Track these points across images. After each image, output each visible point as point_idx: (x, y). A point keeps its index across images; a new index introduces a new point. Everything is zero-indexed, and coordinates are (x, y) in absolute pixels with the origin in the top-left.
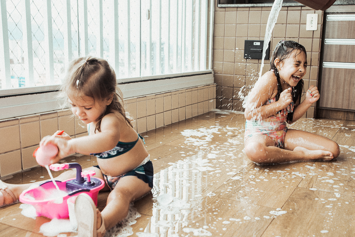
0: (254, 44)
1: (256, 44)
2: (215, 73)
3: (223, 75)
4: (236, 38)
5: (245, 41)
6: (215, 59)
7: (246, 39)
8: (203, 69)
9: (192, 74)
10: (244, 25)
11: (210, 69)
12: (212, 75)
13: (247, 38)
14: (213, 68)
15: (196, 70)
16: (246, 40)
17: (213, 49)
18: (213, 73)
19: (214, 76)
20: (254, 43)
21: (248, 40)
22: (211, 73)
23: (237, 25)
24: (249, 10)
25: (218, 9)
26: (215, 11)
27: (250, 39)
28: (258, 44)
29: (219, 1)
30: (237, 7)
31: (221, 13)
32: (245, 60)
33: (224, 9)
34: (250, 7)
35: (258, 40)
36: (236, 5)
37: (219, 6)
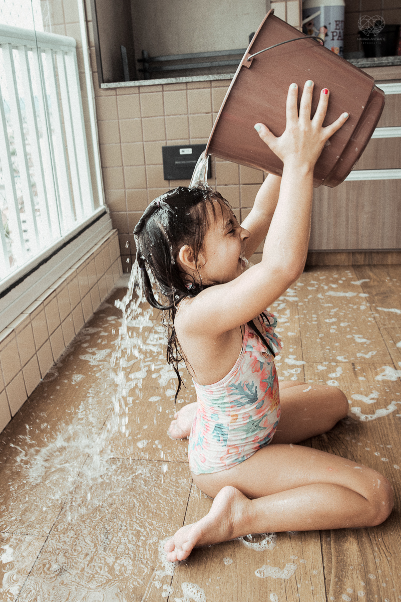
0: (181, 153)
1: (183, 152)
2: (111, 210)
3: (128, 213)
4: (145, 143)
5: (163, 147)
7: (163, 144)
8: (90, 213)
10: (156, 118)
11: (102, 206)
12: (107, 217)
13: (165, 142)
14: (106, 202)
17: (103, 167)
18: (108, 211)
19: (112, 216)
20: (181, 150)
21: (168, 145)
22: (105, 213)
23: (143, 119)
24: (163, 91)
25: (102, 93)
26: (96, 97)
27: (170, 143)
28: (189, 151)
29: (101, 78)
30: (139, 87)
31: (108, 99)
32: (166, 182)
33: (113, 92)
34: (162, 85)
35: (188, 144)
36: (137, 83)
37: (104, 86)
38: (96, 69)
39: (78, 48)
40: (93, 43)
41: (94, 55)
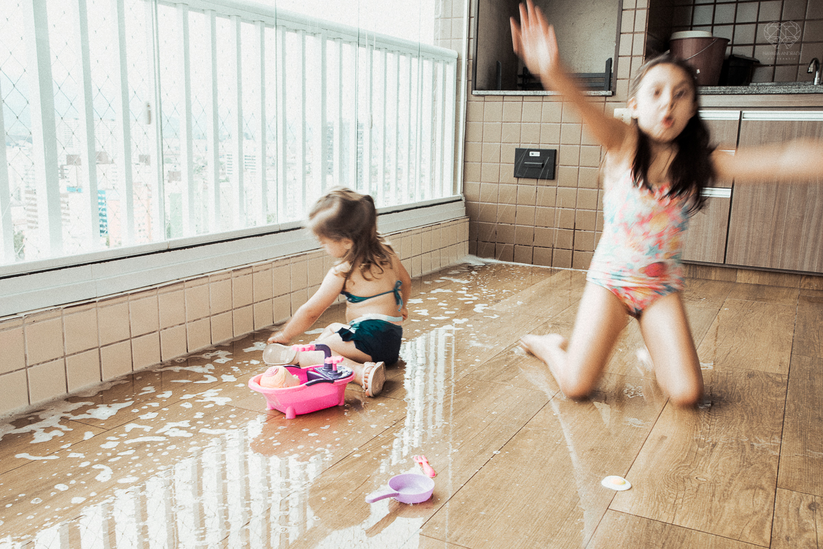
0: (531, 155)
1: (533, 154)
2: (466, 200)
3: (480, 203)
4: (502, 144)
5: (516, 149)
6: (468, 177)
8: (448, 194)
9: (432, 203)
10: (514, 123)
11: (459, 194)
12: (462, 203)
13: (519, 144)
14: (464, 191)
15: (438, 196)
16: (518, 147)
17: (465, 161)
18: (464, 199)
19: (466, 205)
20: (531, 153)
21: (521, 147)
22: (461, 200)
23: (503, 123)
24: (523, 101)
25: (473, 98)
26: (468, 101)
27: (523, 146)
28: (537, 154)
29: (474, 85)
30: (504, 96)
31: (477, 104)
32: (515, 179)
33: (482, 98)
34: (523, 96)
35: (537, 148)
36: (502, 93)
37: (475, 92)
38: (470, 78)
39: (459, 59)
40: (471, 58)
41: (471, 66)
